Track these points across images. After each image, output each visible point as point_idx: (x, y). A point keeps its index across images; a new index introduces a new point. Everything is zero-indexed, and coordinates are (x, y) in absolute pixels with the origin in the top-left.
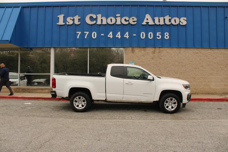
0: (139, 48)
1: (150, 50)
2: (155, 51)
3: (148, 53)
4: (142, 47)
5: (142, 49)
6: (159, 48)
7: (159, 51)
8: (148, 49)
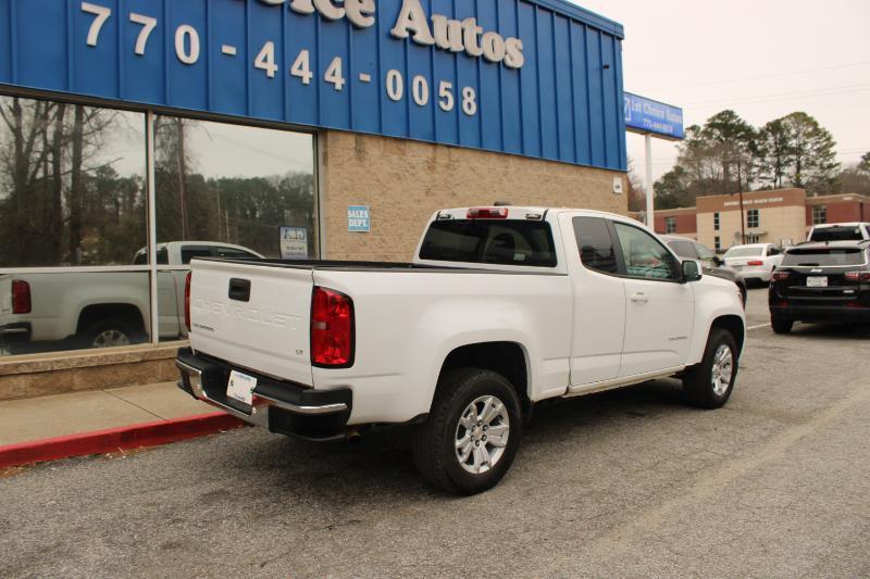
0: (382, 142)
1: (419, 154)
2: (434, 160)
3: (414, 168)
4: (391, 138)
5: (392, 146)
6: (446, 150)
7: (446, 161)
8: (415, 147)
